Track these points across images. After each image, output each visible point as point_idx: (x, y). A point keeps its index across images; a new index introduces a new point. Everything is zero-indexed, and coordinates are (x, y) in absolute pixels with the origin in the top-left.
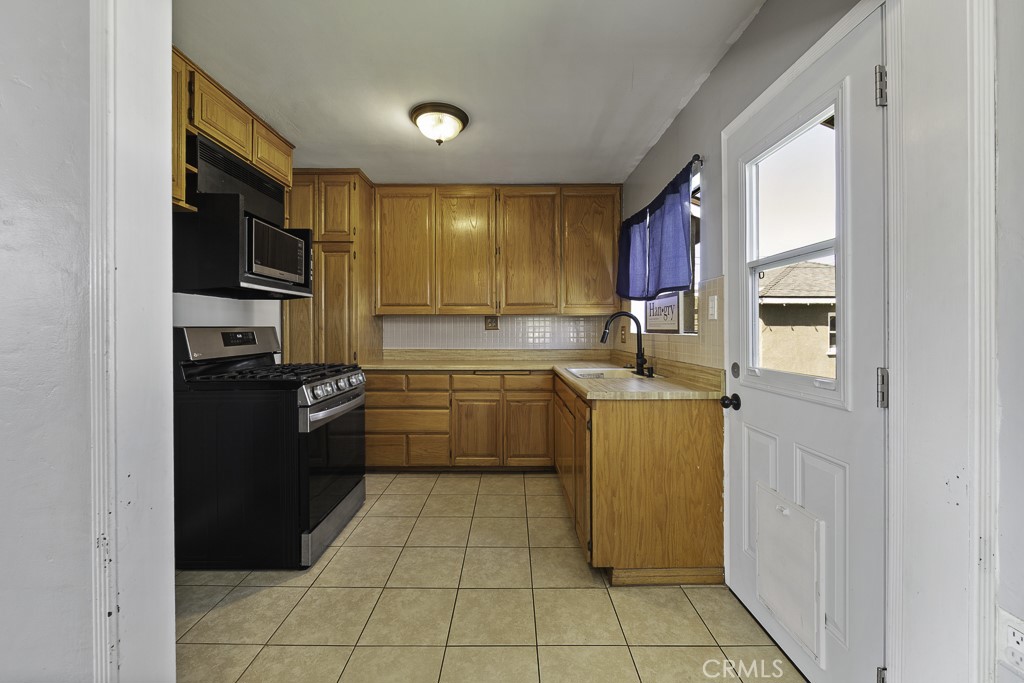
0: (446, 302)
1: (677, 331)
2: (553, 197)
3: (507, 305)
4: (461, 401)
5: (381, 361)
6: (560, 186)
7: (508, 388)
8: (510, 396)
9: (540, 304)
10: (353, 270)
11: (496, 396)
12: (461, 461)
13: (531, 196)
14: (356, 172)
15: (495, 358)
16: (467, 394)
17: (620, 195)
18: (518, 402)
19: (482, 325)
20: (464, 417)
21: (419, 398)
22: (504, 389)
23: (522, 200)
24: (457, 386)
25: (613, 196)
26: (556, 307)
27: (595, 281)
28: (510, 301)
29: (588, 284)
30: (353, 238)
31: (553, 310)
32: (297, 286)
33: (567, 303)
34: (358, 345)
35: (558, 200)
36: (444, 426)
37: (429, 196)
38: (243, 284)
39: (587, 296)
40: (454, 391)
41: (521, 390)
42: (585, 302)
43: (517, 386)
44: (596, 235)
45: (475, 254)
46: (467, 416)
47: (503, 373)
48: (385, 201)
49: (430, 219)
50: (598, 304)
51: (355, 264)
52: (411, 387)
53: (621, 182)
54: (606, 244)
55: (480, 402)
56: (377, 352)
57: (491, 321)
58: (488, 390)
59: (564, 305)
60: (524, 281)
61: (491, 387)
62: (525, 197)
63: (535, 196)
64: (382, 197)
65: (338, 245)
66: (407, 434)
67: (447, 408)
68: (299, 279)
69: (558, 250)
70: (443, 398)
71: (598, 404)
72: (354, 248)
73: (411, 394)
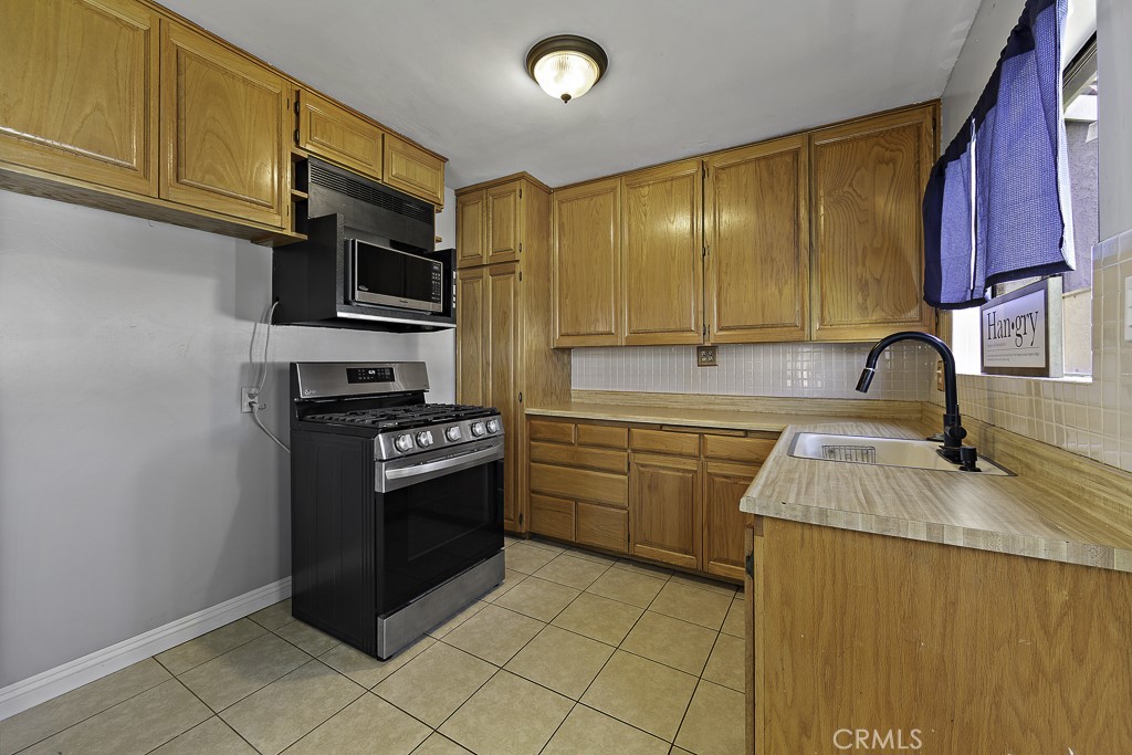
0: (634, 328)
2: (796, 153)
3: (721, 329)
4: (643, 466)
6: (808, 134)
7: (709, 453)
8: (713, 468)
9: (773, 326)
10: (520, 289)
11: (691, 465)
12: (642, 550)
13: (758, 159)
14: (522, 176)
15: (712, 407)
17: (934, 119)
18: (725, 477)
19: (693, 359)
20: (646, 490)
21: (595, 456)
22: (701, 454)
23: (742, 169)
24: (637, 444)
25: (918, 127)
26: (803, 329)
27: (878, 281)
28: (723, 325)
29: (863, 286)
30: (518, 256)
31: (796, 335)
32: (434, 315)
33: (822, 323)
35: (804, 157)
36: (620, 499)
37: (614, 190)
38: (340, 314)
39: (863, 308)
40: (634, 451)
41: (730, 460)
42: (857, 319)
43: (725, 454)
44: (880, 201)
45: (673, 259)
46: (649, 487)
47: (702, 432)
48: (564, 206)
49: (615, 225)
50: (886, 322)
51: (522, 286)
52: (582, 440)
53: (936, 95)
54: (901, 213)
55: (670, 471)
57: (707, 353)
58: (681, 455)
59: (816, 325)
60: (748, 291)
61: (685, 451)
62: (747, 162)
63: (764, 158)
64: (561, 202)
66: (577, 501)
67: (624, 474)
68: (439, 307)
69: (804, 236)
70: (618, 459)
71: (766, 525)
72: (519, 268)
73: (581, 449)
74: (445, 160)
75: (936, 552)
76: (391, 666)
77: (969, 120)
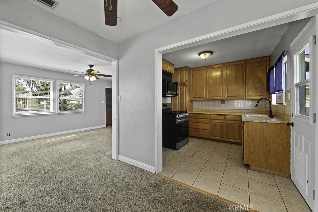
0: (209, 96)
1: (283, 104)
2: (243, 64)
3: (227, 96)
4: (213, 122)
5: (193, 111)
6: (245, 60)
7: (226, 119)
8: (227, 122)
9: (238, 96)
10: (186, 89)
11: (223, 121)
12: (213, 137)
13: (235, 65)
14: (187, 67)
15: (224, 111)
16: (214, 120)
17: (269, 59)
18: (230, 123)
19: (220, 102)
20: (213, 126)
21: (201, 120)
22: (225, 120)
23: (232, 66)
24: (212, 118)
25: (266, 60)
26: (244, 97)
27: (259, 88)
28: (228, 96)
29: (256, 89)
30: (186, 82)
31: (243, 98)
32: (175, 94)
33: (248, 95)
34: (187, 107)
35: (244, 65)
36: (208, 128)
37: (205, 69)
38: (167, 95)
39: (256, 93)
40: (211, 119)
41: (231, 120)
42: (254, 95)
43: (230, 119)
44: (259, 73)
45: (218, 83)
46: (214, 126)
47: (225, 115)
48: (194, 72)
49: (205, 74)
50: (260, 95)
51: (187, 88)
52: (200, 118)
53: (269, 55)
54: (263, 76)
55: (218, 123)
56: (192, 109)
57: (223, 101)
58: (221, 120)
59: (247, 96)
60: (233, 89)
61: (222, 119)
63: (236, 65)
64: (193, 71)
65: (183, 84)
66: (199, 129)
67: (209, 124)
68: (175, 93)
69: (245, 80)
70: (208, 121)
72: (186, 85)
73: (200, 119)
74: (174, 65)
75: (266, 124)
76: (179, 151)
77: (274, 65)
